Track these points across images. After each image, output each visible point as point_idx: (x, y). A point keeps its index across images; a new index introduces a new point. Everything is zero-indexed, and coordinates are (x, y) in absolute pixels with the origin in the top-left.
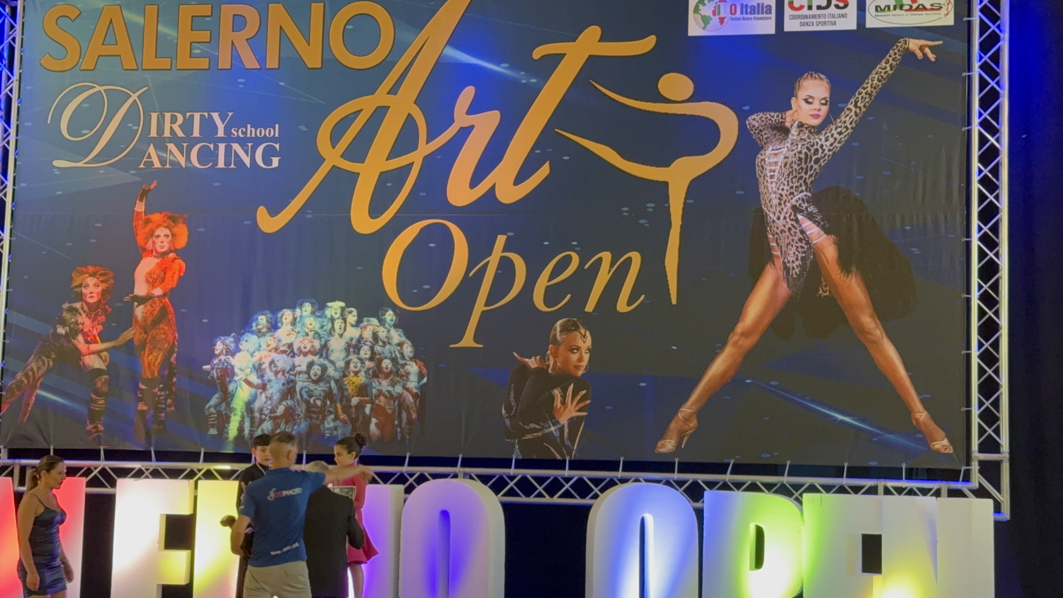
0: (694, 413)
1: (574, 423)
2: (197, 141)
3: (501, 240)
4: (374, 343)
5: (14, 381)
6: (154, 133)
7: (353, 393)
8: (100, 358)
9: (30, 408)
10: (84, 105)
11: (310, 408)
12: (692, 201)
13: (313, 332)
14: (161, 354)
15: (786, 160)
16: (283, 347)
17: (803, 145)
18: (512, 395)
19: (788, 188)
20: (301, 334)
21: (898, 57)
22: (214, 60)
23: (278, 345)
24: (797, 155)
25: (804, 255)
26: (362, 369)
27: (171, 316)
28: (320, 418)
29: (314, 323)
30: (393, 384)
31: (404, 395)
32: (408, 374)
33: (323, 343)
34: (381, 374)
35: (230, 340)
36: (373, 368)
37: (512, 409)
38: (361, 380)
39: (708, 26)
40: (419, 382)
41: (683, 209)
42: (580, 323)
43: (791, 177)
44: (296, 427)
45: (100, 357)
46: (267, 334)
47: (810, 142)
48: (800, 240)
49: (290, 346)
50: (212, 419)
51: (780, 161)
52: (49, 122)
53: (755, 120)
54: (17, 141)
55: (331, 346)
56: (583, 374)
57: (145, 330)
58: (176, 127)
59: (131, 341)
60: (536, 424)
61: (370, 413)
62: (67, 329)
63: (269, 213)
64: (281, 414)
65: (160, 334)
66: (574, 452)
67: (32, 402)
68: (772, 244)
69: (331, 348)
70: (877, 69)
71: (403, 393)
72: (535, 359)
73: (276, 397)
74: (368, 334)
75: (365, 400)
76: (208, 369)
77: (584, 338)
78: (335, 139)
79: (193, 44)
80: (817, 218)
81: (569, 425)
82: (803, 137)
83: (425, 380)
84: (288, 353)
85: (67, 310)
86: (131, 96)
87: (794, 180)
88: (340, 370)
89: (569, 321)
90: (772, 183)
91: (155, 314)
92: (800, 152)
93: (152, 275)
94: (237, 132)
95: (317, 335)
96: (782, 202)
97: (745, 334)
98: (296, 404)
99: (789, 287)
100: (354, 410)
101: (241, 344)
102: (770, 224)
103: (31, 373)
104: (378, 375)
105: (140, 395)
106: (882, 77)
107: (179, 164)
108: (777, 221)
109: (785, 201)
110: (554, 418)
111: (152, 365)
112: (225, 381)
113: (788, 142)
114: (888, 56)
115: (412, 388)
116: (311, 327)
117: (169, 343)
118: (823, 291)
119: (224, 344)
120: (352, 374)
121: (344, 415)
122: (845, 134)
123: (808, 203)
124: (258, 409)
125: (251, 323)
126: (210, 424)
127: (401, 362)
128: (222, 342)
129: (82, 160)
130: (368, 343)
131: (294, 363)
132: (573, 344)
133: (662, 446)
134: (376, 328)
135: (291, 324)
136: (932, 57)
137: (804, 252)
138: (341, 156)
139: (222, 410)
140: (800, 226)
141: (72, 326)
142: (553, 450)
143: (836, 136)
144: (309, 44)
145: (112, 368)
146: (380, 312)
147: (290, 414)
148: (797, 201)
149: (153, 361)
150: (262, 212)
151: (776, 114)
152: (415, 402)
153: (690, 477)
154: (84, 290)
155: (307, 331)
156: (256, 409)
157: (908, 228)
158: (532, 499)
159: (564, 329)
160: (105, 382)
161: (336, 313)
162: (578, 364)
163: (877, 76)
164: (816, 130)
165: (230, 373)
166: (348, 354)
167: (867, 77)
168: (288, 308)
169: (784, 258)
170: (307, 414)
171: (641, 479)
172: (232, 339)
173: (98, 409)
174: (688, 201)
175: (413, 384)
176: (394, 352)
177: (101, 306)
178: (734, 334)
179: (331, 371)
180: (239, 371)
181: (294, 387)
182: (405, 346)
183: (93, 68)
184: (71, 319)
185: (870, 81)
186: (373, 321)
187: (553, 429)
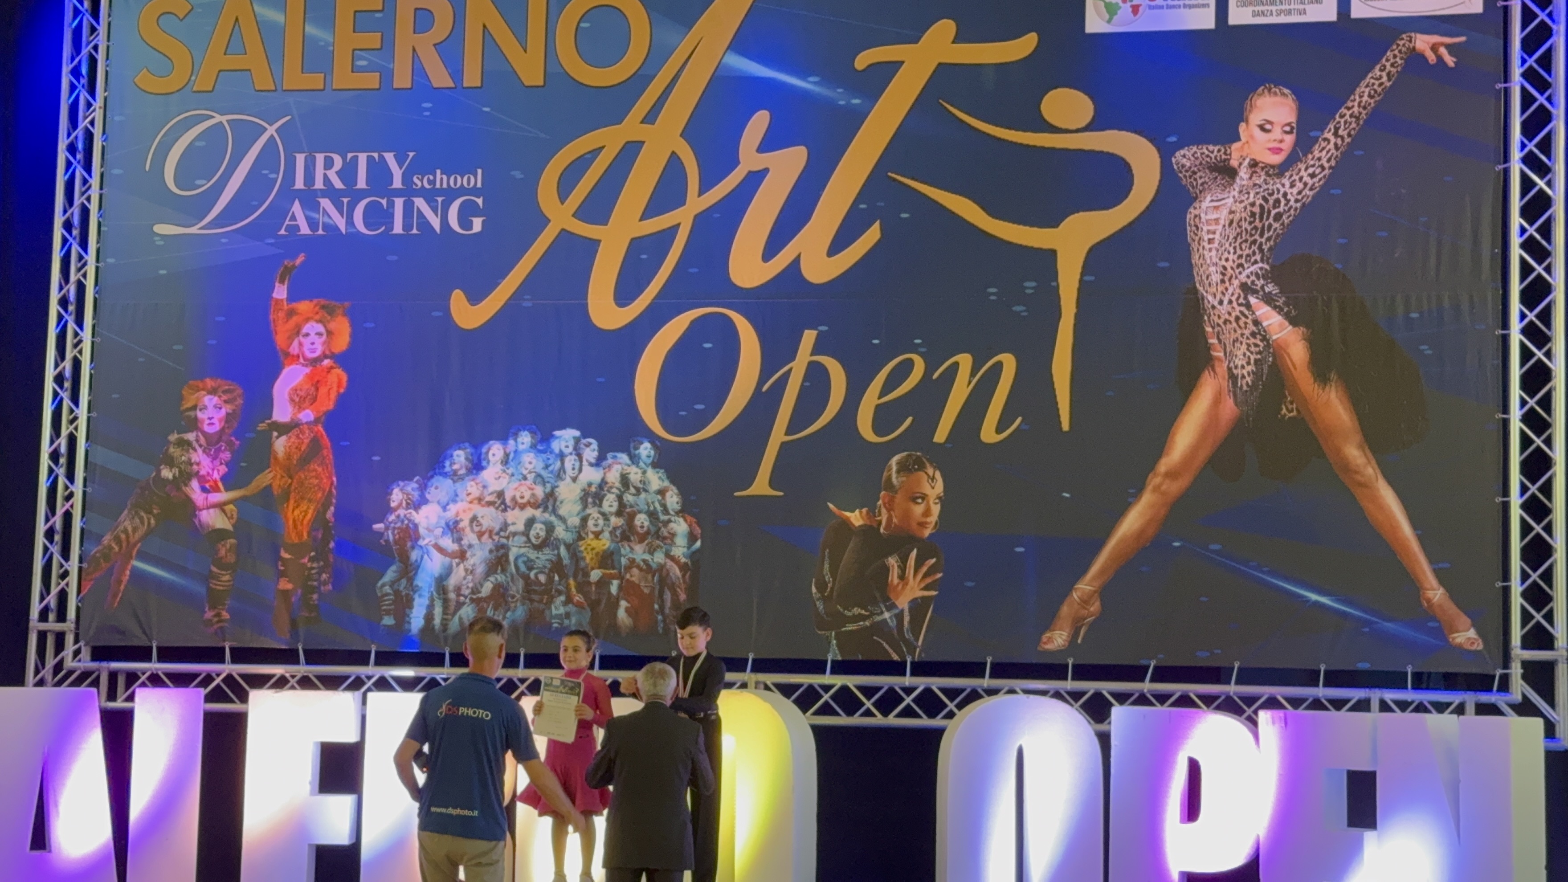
0: (1095, 592)
1: (918, 607)
2: (363, 194)
3: (809, 337)
4: (622, 490)
5: (100, 547)
6: (299, 184)
7: (592, 564)
8: (223, 514)
9: (122, 587)
10: (198, 144)
11: (529, 586)
12: (1092, 278)
13: (533, 475)
14: (312, 507)
15: (1231, 217)
16: (491, 496)
17: (1257, 193)
18: (827, 566)
19: (1236, 256)
20: (516, 476)
21: (1400, 62)
22: (387, 75)
23: (482, 493)
24: (1249, 208)
25: (1259, 356)
26: (605, 528)
27: (325, 452)
28: (545, 601)
29: (534, 461)
30: (651, 552)
31: (668, 567)
32: (673, 535)
33: (548, 490)
34: (633, 535)
35: (412, 487)
36: (621, 526)
37: (827, 585)
38: (604, 545)
39: (1115, 17)
40: (689, 548)
41: (1079, 290)
42: (928, 460)
43: (1239, 240)
44: (509, 614)
45: (224, 511)
46: (467, 478)
47: (1268, 189)
48: (1253, 335)
49: (501, 494)
50: (387, 603)
51: (1223, 217)
52: (147, 168)
53: (1184, 157)
54: (101, 196)
55: (560, 494)
56: (931, 535)
57: (289, 471)
58: (332, 175)
59: (270, 487)
60: (862, 608)
61: (618, 594)
62: (176, 471)
63: (469, 300)
64: (488, 594)
65: (310, 479)
66: (918, 650)
67: (126, 578)
68: (1211, 341)
69: (560, 498)
70: (1367, 80)
71: (665, 563)
72: (861, 513)
73: (480, 570)
74: (613, 477)
75: (611, 574)
76: (380, 528)
77: (933, 481)
78: (565, 188)
79: (356, 52)
80: (1278, 301)
81: (911, 610)
82: (1257, 182)
83: (698, 544)
84: (497, 505)
85: (174, 444)
86: (266, 129)
87: (1244, 247)
88: (574, 530)
89: (910, 455)
90: (1210, 250)
91: (303, 449)
92: (1253, 204)
93: (298, 392)
94: (422, 181)
95: (540, 479)
96: (1226, 279)
97: (1172, 475)
98: (509, 579)
99: (1236, 405)
100: (594, 589)
101: (429, 493)
102: (1208, 312)
103: (123, 536)
104: (629, 536)
105: (282, 568)
106: (1376, 91)
107: (337, 228)
108: (1219, 307)
109: (1231, 276)
110: (889, 599)
111: (299, 523)
112: (406, 546)
113: (1234, 189)
114: (1384, 60)
115: (679, 557)
116: (530, 467)
117: (324, 491)
118: (1287, 409)
119: (404, 493)
120: (591, 536)
121: (580, 595)
122: (1320, 176)
123: (1265, 277)
124: (455, 587)
125: (443, 462)
126: (385, 610)
127: (663, 517)
128: (401, 490)
129: (196, 224)
130: (614, 490)
131: (505, 520)
132: (917, 491)
133: (1048, 641)
134: (626, 467)
135: (502, 462)
136: (1450, 61)
137: (1260, 353)
138: (573, 216)
139: (401, 588)
140: (1253, 313)
141: (183, 467)
142: (887, 647)
143: (1306, 179)
144: (525, 51)
145: (241, 527)
146: (632, 445)
147: (500, 595)
148: (1248, 277)
149: (301, 517)
150: (458, 299)
151: (1216, 148)
152: (684, 576)
153: (1091, 687)
154: (200, 414)
155: (525, 472)
156: (451, 588)
157: (1414, 315)
158: (856, 720)
159: (903, 468)
160: (230, 547)
161: (567, 447)
162: (924, 520)
163: (1367, 90)
164: (1277, 171)
165: (412, 533)
166: (585, 507)
167: (1352, 92)
168: (497, 439)
169: (1230, 362)
170: (525, 594)
171: (1018, 690)
172: (415, 485)
173: (221, 588)
174: (1087, 278)
175: (680, 550)
176: (653, 503)
177: (224, 438)
178: (1155, 474)
179: (560, 532)
180: (426, 532)
181: (506, 555)
182: (668, 494)
183: (211, 89)
184: (181, 456)
185: (1357, 97)
186: (621, 458)
187: (887, 615)
